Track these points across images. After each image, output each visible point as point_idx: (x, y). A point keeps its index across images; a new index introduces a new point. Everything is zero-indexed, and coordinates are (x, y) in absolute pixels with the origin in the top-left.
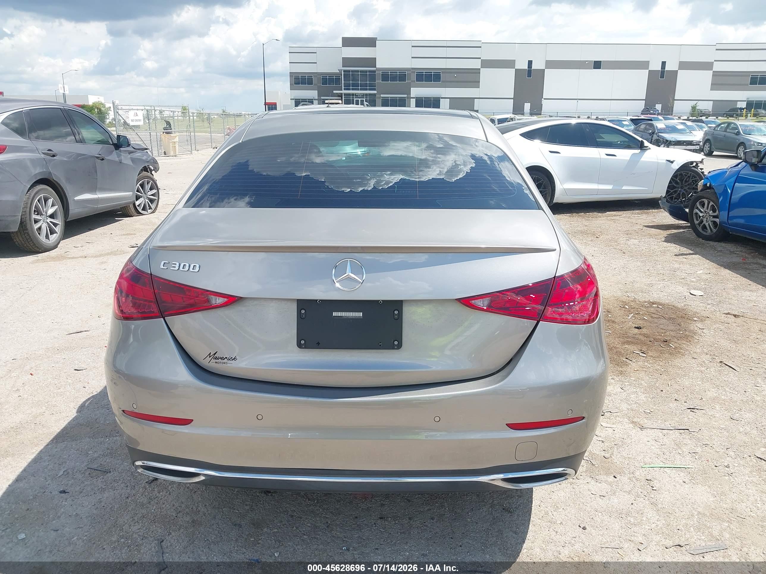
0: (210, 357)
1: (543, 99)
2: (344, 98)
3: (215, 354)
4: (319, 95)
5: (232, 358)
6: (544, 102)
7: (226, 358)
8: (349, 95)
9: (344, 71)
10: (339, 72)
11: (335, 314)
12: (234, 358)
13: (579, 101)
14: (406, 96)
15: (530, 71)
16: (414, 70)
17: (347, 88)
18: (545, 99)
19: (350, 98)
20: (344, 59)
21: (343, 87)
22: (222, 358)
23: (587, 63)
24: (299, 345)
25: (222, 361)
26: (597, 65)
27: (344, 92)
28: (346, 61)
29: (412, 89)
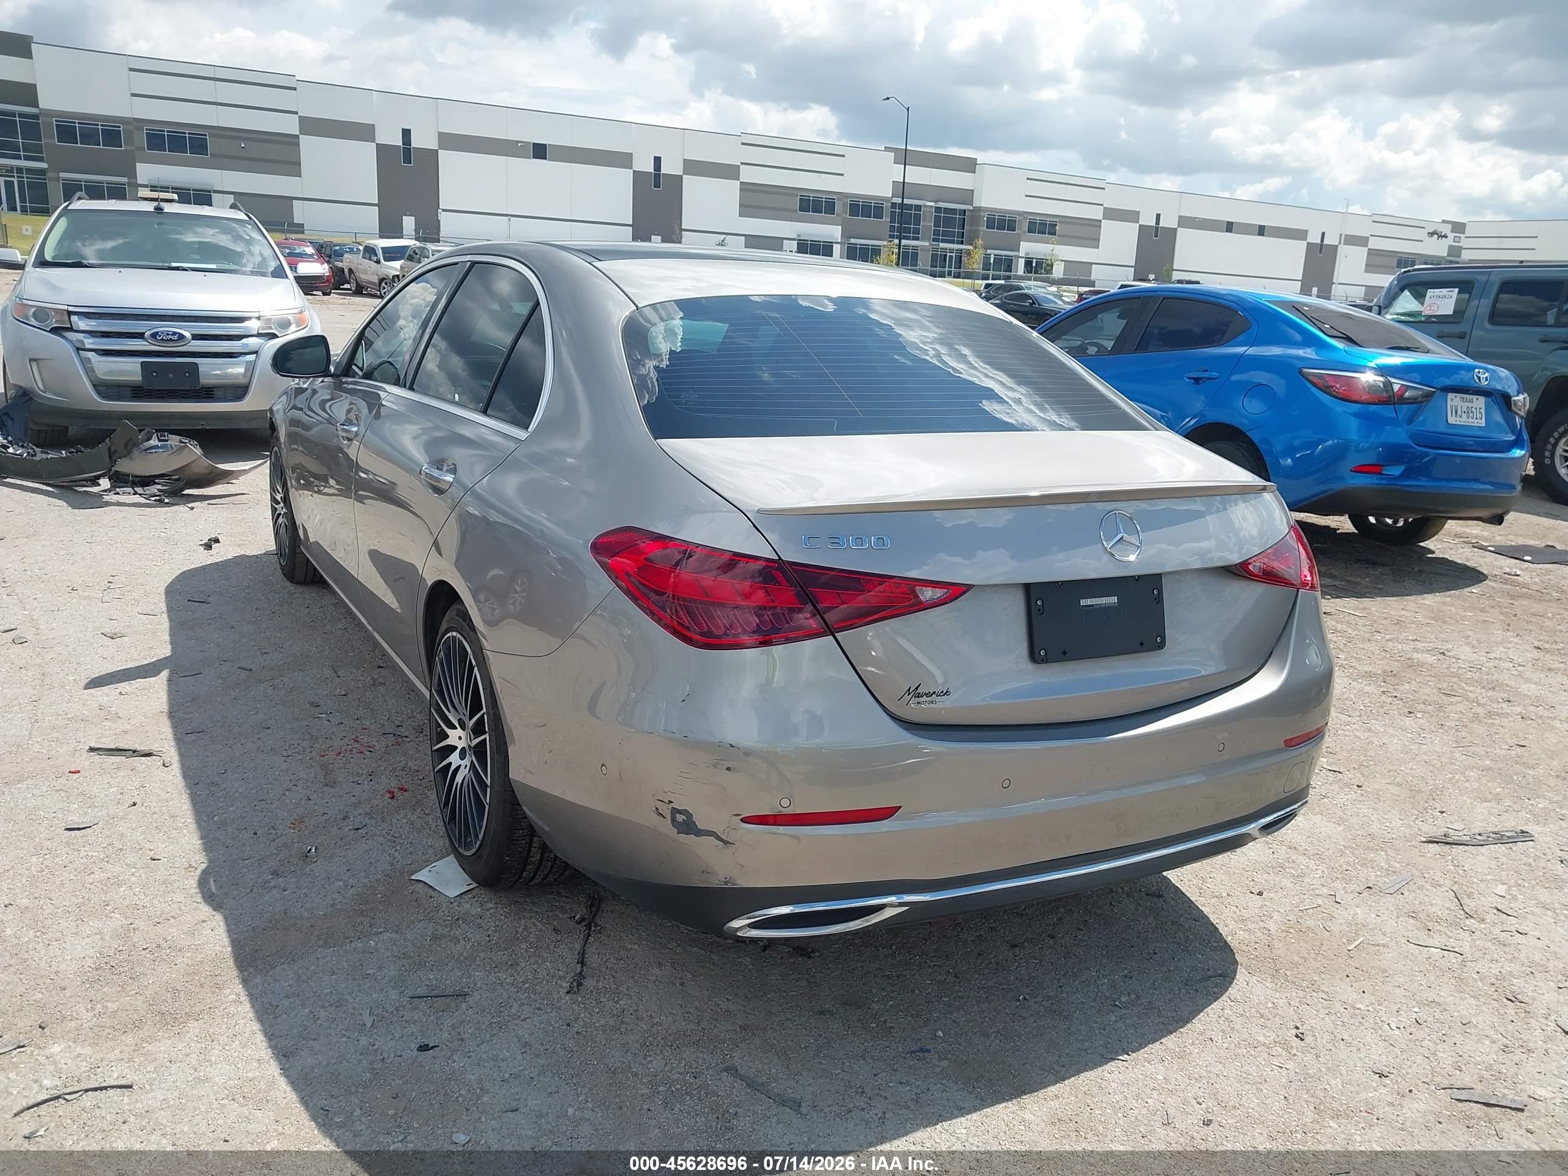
0: (909, 694)
1: (439, 211)
3: (917, 688)
5: (943, 692)
6: (443, 217)
7: (934, 693)
11: (1083, 602)
12: (947, 692)
13: (512, 218)
14: (125, 180)
15: (407, 150)
16: (140, 125)
18: (444, 210)
22: (928, 695)
23: (519, 145)
24: (1034, 657)
25: (928, 699)
26: (540, 151)
29: (139, 166)
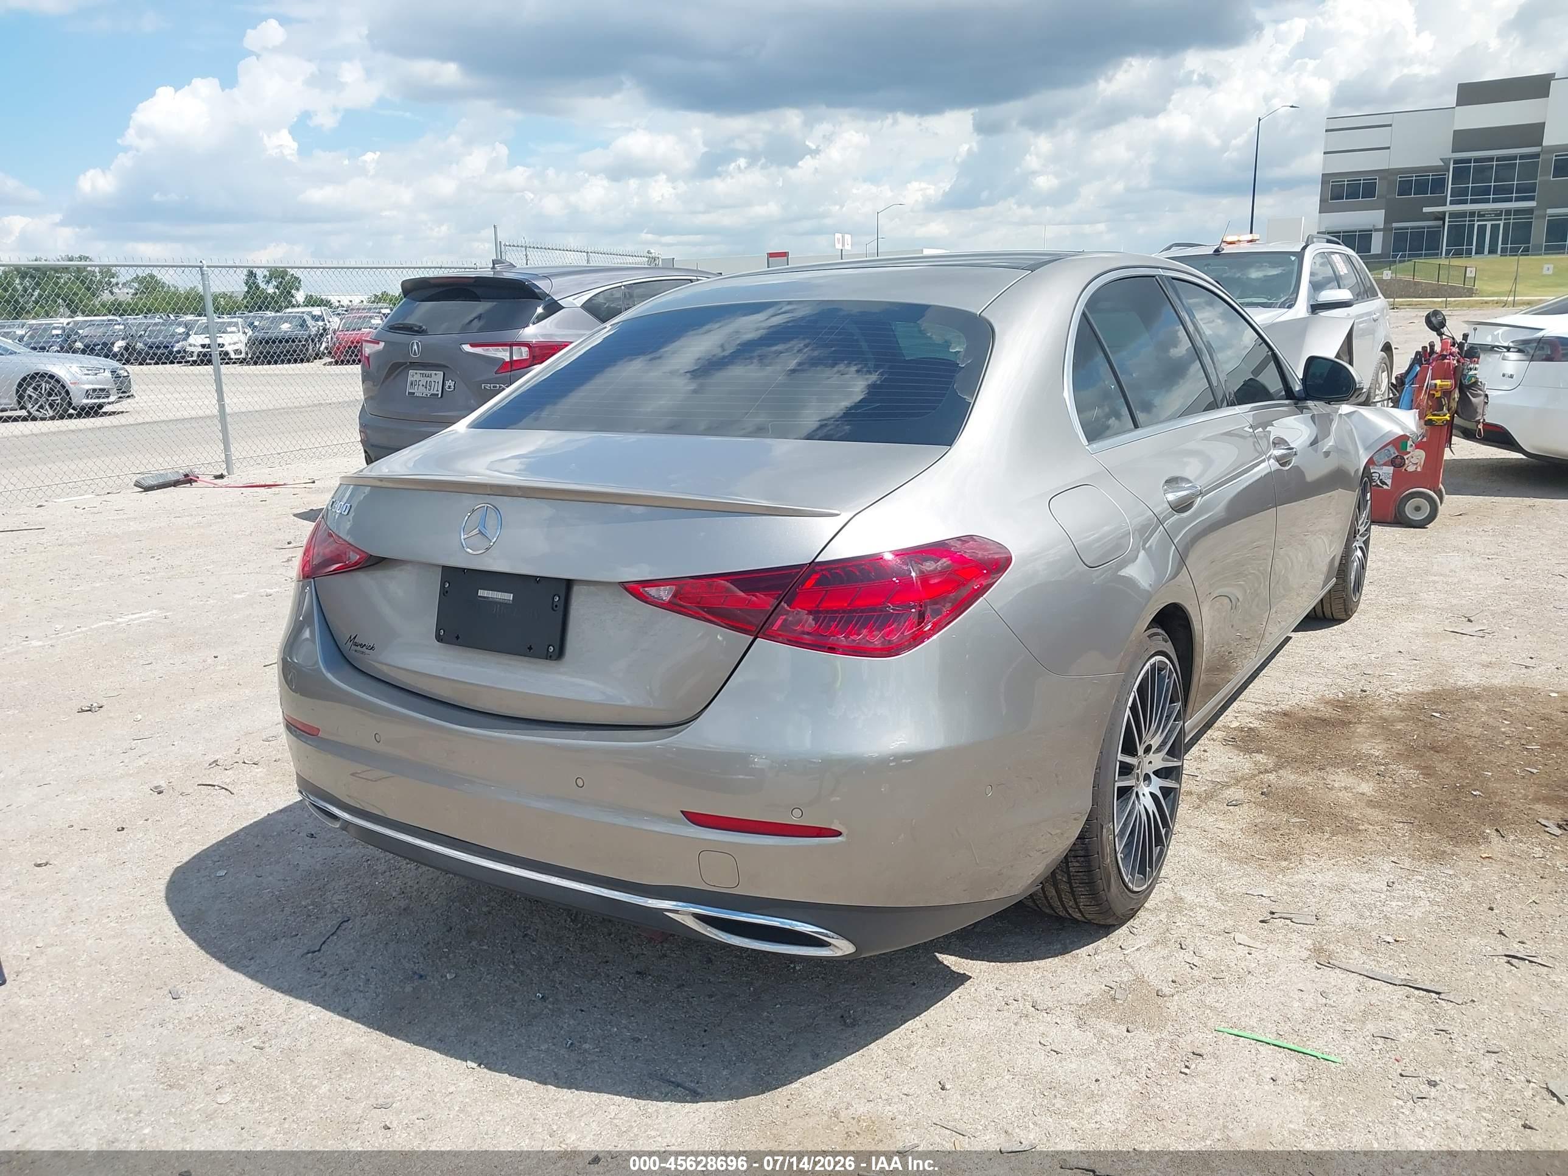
0: (350, 641)
2: (1449, 222)
3: (355, 638)
4: (1388, 220)
7: (365, 645)
8: (1463, 214)
9: (1456, 162)
10: (1442, 164)
11: (481, 593)
12: (372, 647)
17: (1460, 196)
19: (1469, 221)
20: (1457, 133)
21: (1449, 199)
22: (361, 646)
25: (361, 649)
27: (1449, 208)
28: (1463, 139)
